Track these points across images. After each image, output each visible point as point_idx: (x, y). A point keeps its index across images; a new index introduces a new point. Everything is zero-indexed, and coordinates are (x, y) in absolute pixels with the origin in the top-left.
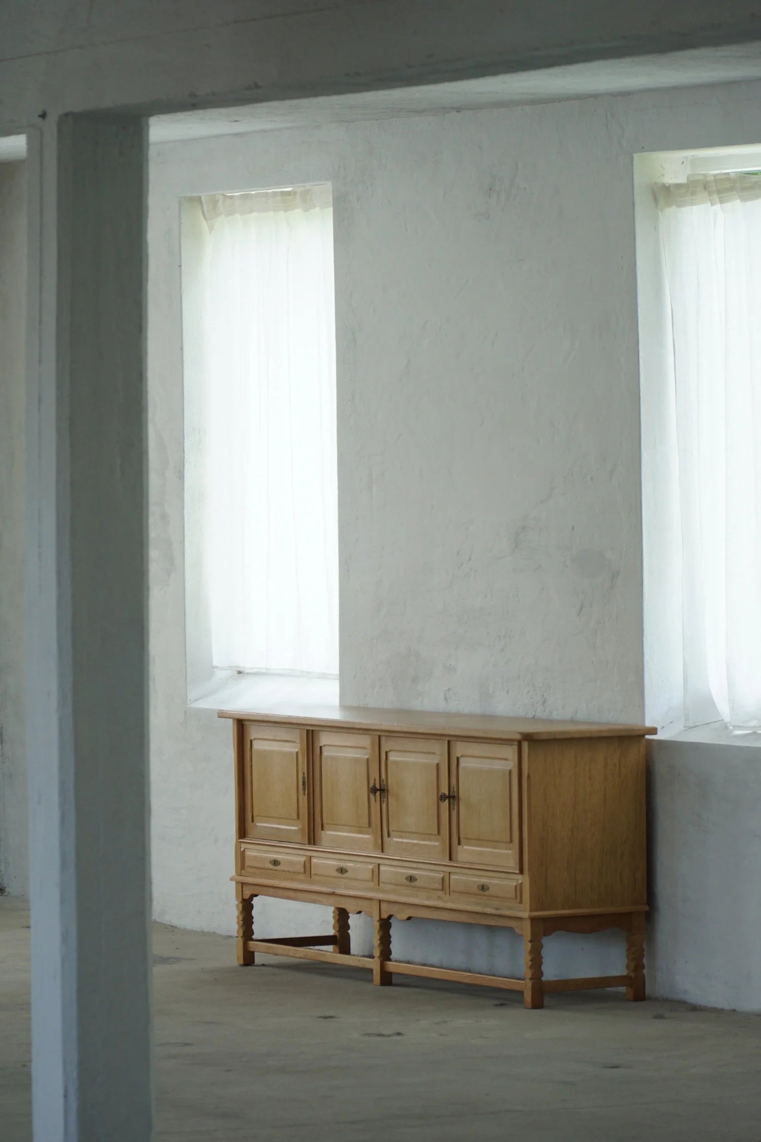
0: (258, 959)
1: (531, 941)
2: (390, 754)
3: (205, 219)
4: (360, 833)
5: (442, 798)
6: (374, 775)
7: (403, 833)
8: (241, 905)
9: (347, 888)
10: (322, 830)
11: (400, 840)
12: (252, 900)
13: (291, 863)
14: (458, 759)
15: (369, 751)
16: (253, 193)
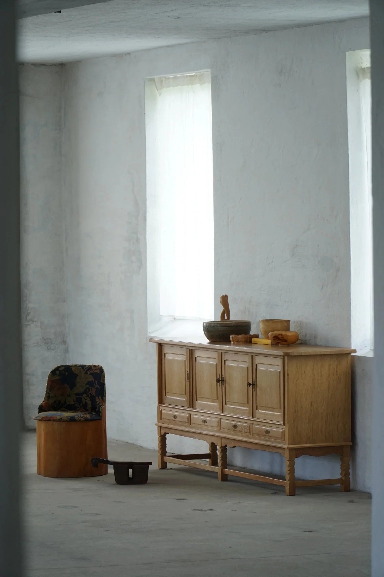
0: (169, 465)
1: (289, 460)
2: (226, 362)
3: (158, 90)
4: (213, 402)
5: (248, 385)
6: (219, 372)
7: (233, 403)
8: (160, 438)
9: (207, 430)
10: (196, 400)
11: (231, 406)
12: (166, 435)
13: (182, 417)
14: (256, 365)
15: (217, 360)
16: (178, 76)
